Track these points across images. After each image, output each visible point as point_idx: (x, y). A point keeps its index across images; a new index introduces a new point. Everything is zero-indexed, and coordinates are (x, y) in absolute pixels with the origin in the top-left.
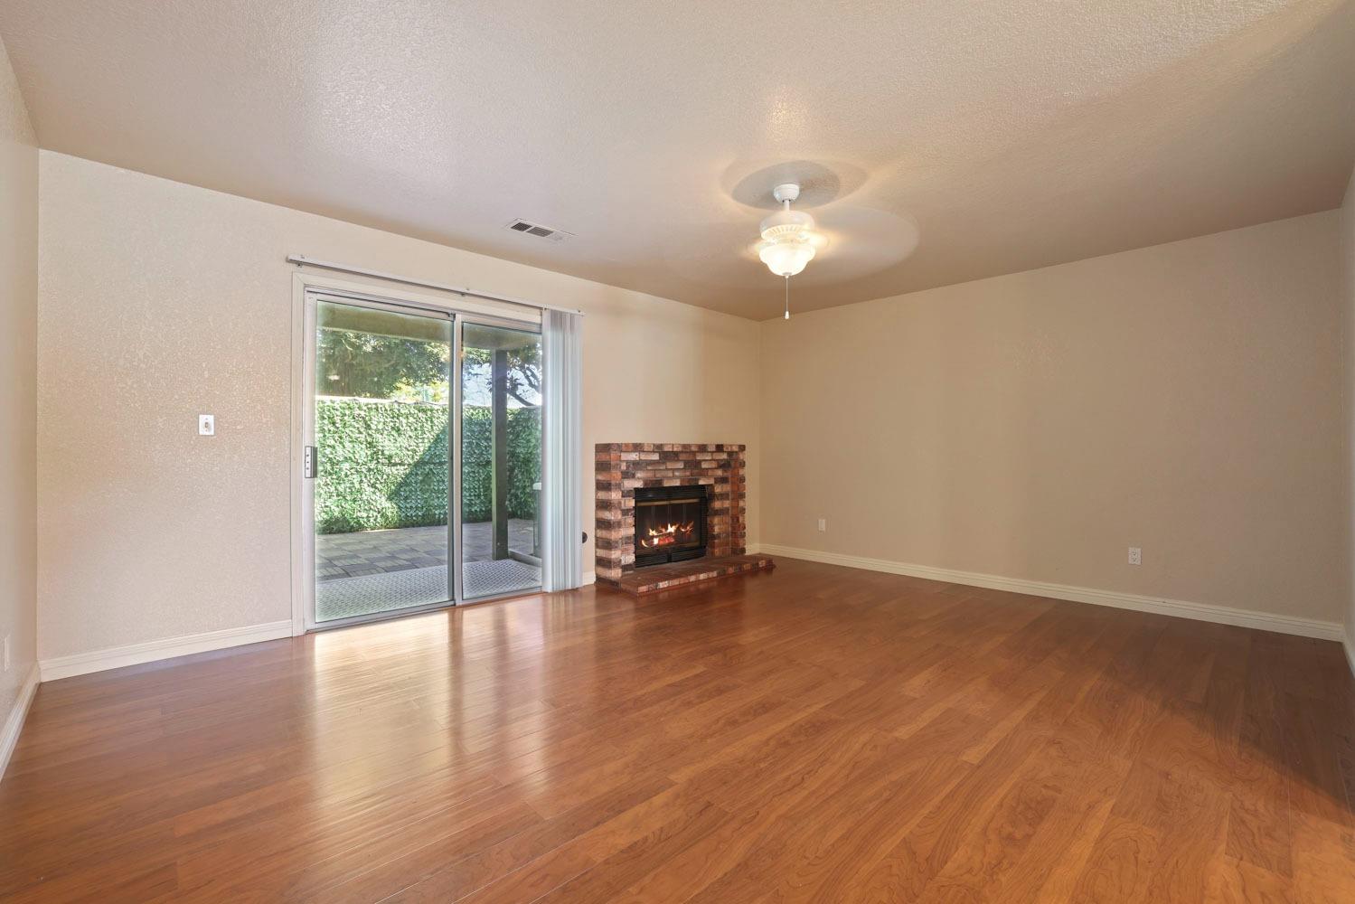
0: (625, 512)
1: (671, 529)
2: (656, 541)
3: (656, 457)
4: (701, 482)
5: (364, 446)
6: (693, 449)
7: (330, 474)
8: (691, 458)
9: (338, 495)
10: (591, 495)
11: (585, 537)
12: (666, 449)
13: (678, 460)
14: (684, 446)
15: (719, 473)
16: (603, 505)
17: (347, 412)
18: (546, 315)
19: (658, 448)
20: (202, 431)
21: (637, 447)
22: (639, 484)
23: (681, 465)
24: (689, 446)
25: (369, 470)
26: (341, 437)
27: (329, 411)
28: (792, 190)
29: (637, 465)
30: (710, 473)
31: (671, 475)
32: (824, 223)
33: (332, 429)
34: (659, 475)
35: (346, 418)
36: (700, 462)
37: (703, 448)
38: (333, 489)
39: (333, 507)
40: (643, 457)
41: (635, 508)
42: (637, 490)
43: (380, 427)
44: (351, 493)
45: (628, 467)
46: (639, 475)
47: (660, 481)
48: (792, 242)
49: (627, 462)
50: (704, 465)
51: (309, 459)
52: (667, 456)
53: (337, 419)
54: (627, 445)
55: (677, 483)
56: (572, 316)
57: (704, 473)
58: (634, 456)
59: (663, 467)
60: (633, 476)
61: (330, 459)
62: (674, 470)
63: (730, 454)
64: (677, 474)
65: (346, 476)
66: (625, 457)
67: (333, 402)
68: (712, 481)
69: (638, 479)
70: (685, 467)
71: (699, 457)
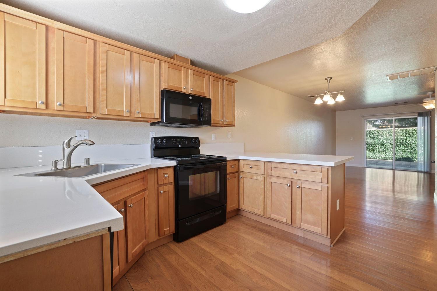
7: (408, 147)
9: (411, 152)
17: (414, 131)
18: (416, 113)
26: (412, 138)
27: (408, 131)
33: (409, 136)
35: (414, 133)
38: (409, 151)
39: (409, 155)
44: (415, 152)
53: (411, 134)
61: (408, 143)
65: (413, 147)
67: (409, 129)
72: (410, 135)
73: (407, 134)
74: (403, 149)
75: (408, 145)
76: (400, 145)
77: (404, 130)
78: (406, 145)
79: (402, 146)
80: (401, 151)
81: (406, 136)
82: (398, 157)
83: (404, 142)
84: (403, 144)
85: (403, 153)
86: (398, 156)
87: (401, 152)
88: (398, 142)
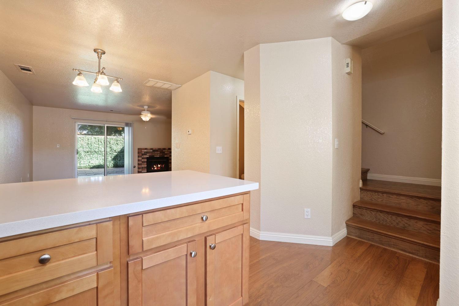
0: (144, 162)
1: (159, 166)
2: (155, 168)
3: (152, 151)
4: (165, 156)
5: (109, 148)
6: (161, 149)
10: (137, 158)
11: (135, 167)
12: (153, 149)
13: (158, 152)
14: (159, 149)
16: (139, 160)
18: (125, 123)
19: (152, 149)
20: (58, 147)
21: (146, 149)
22: (148, 156)
23: (159, 153)
24: (160, 148)
25: (110, 153)
28: (146, 107)
29: (147, 152)
30: (168, 154)
31: (156, 154)
32: (152, 113)
34: (153, 154)
36: (165, 152)
37: (164, 149)
39: (101, 162)
40: (148, 151)
41: (147, 161)
42: (147, 157)
43: (113, 143)
45: (144, 153)
46: (148, 154)
47: (154, 156)
48: (146, 116)
50: (166, 153)
51: (76, 151)
52: (154, 151)
54: (143, 148)
55: (158, 156)
56: (131, 123)
58: (146, 151)
59: (154, 153)
60: (146, 155)
62: (157, 153)
64: (158, 154)
66: (143, 151)
69: (148, 155)
70: (160, 153)
71: (164, 151)
72: (101, 143)
73: (99, 142)
74: (97, 156)
75: (100, 153)
76: (93, 153)
77: (97, 138)
78: (98, 153)
79: (95, 153)
80: (94, 158)
81: (99, 144)
82: (92, 165)
83: (97, 150)
84: (96, 152)
85: (96, 160)
86: (92, 163)
87: (95, 160)
88: (92, 150)
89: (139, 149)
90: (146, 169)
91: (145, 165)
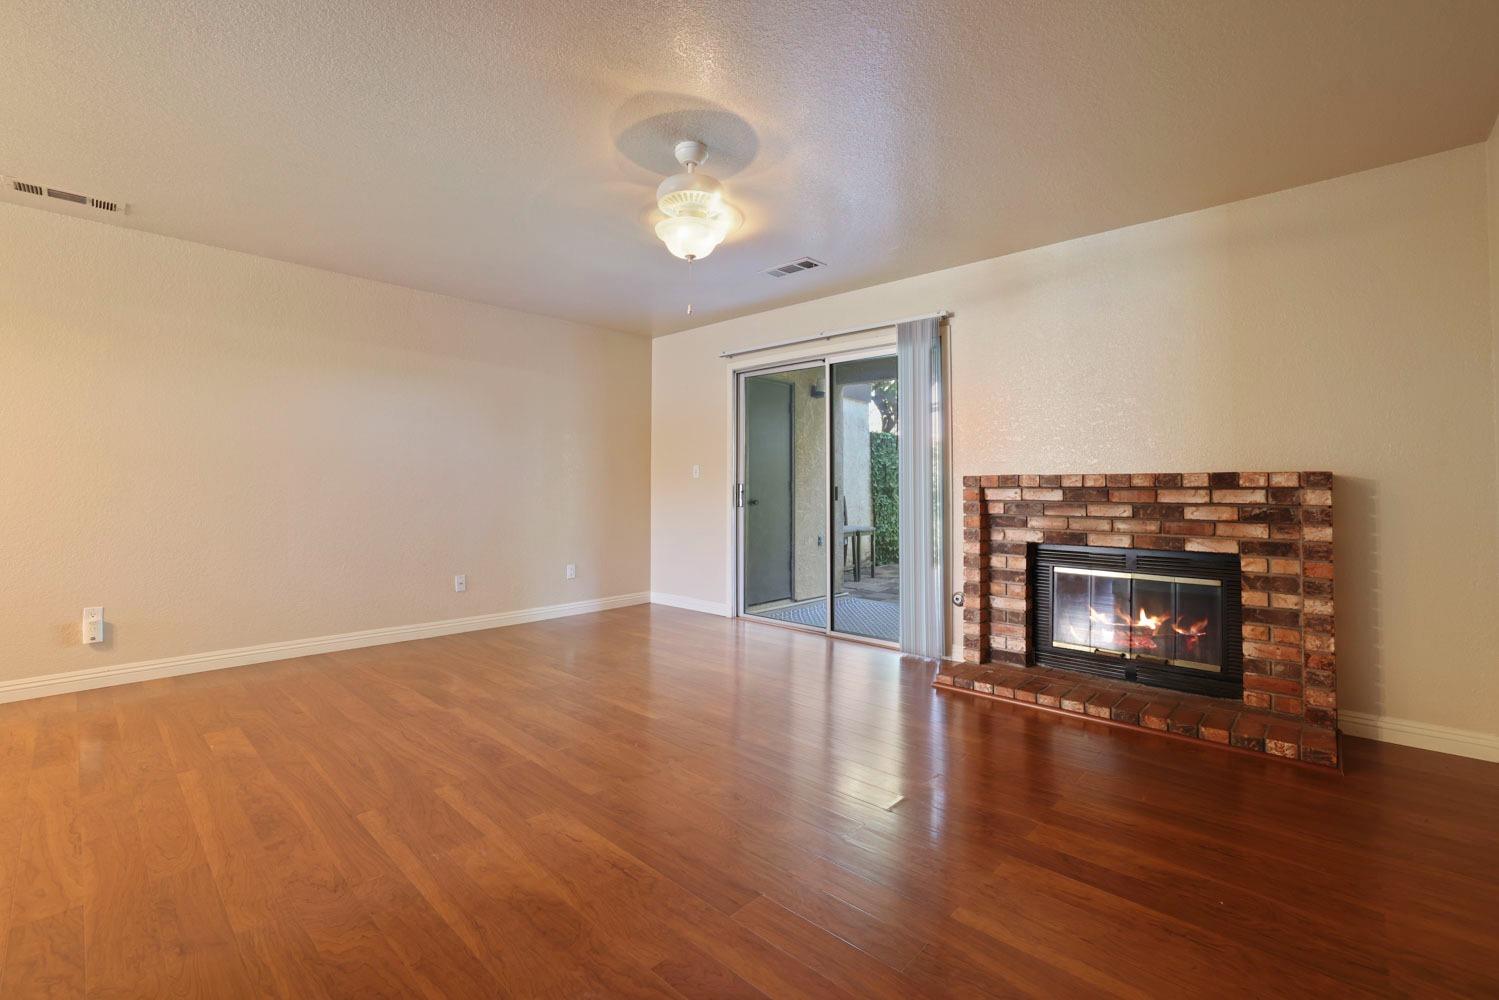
1: (1149, 621)
2: (1109, 637)
3: (1057, 496)
8: (1145, 498)
12: (1066, 483)
13: (1112, 503)
15: (1259, 532)
19: (1055, 482)
21: (1011, 482)
22: (1035, 537)
23: (1127, 512)
30: (1221, 529)
31: (1106, 526)
36: (1179, 509)
37: (1173, 481)
40: (1030, 496)
41: (1026, 572)
42: (1028, 544)
46: (1034, 522)
49: (1005, 503)
50: (1190, 514)
52: (1078, 494)
57: (1197, 529)
58: (1012, 494)
59: (1077, 513)
60: (1025, 524)
62: (1112, 520)
63: (1274, 492)
64: (1120, 525)
68: (1232, 548)
69: (1033, 529)
70: (1135, 516)
71: (1167, 497)
89: (965, 478)
90: (1021, 631)
91: (1015, 596)
